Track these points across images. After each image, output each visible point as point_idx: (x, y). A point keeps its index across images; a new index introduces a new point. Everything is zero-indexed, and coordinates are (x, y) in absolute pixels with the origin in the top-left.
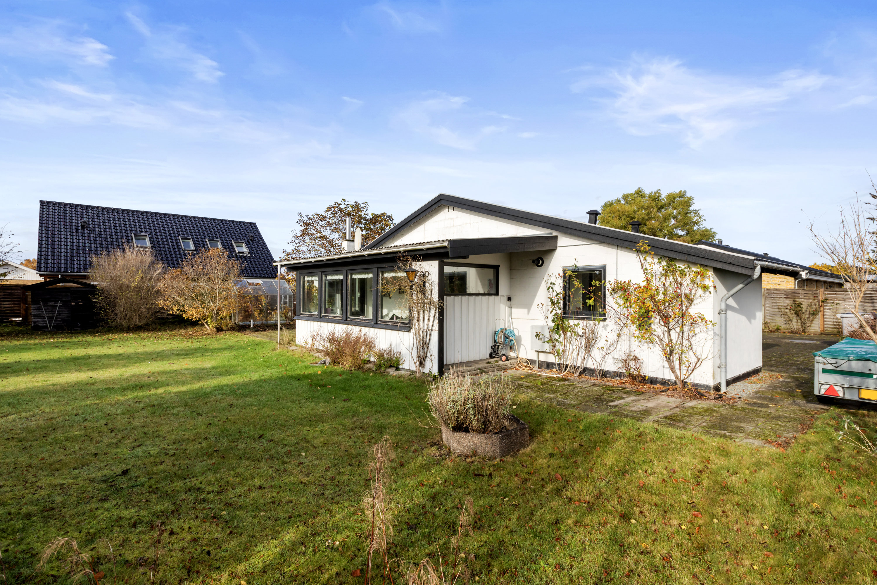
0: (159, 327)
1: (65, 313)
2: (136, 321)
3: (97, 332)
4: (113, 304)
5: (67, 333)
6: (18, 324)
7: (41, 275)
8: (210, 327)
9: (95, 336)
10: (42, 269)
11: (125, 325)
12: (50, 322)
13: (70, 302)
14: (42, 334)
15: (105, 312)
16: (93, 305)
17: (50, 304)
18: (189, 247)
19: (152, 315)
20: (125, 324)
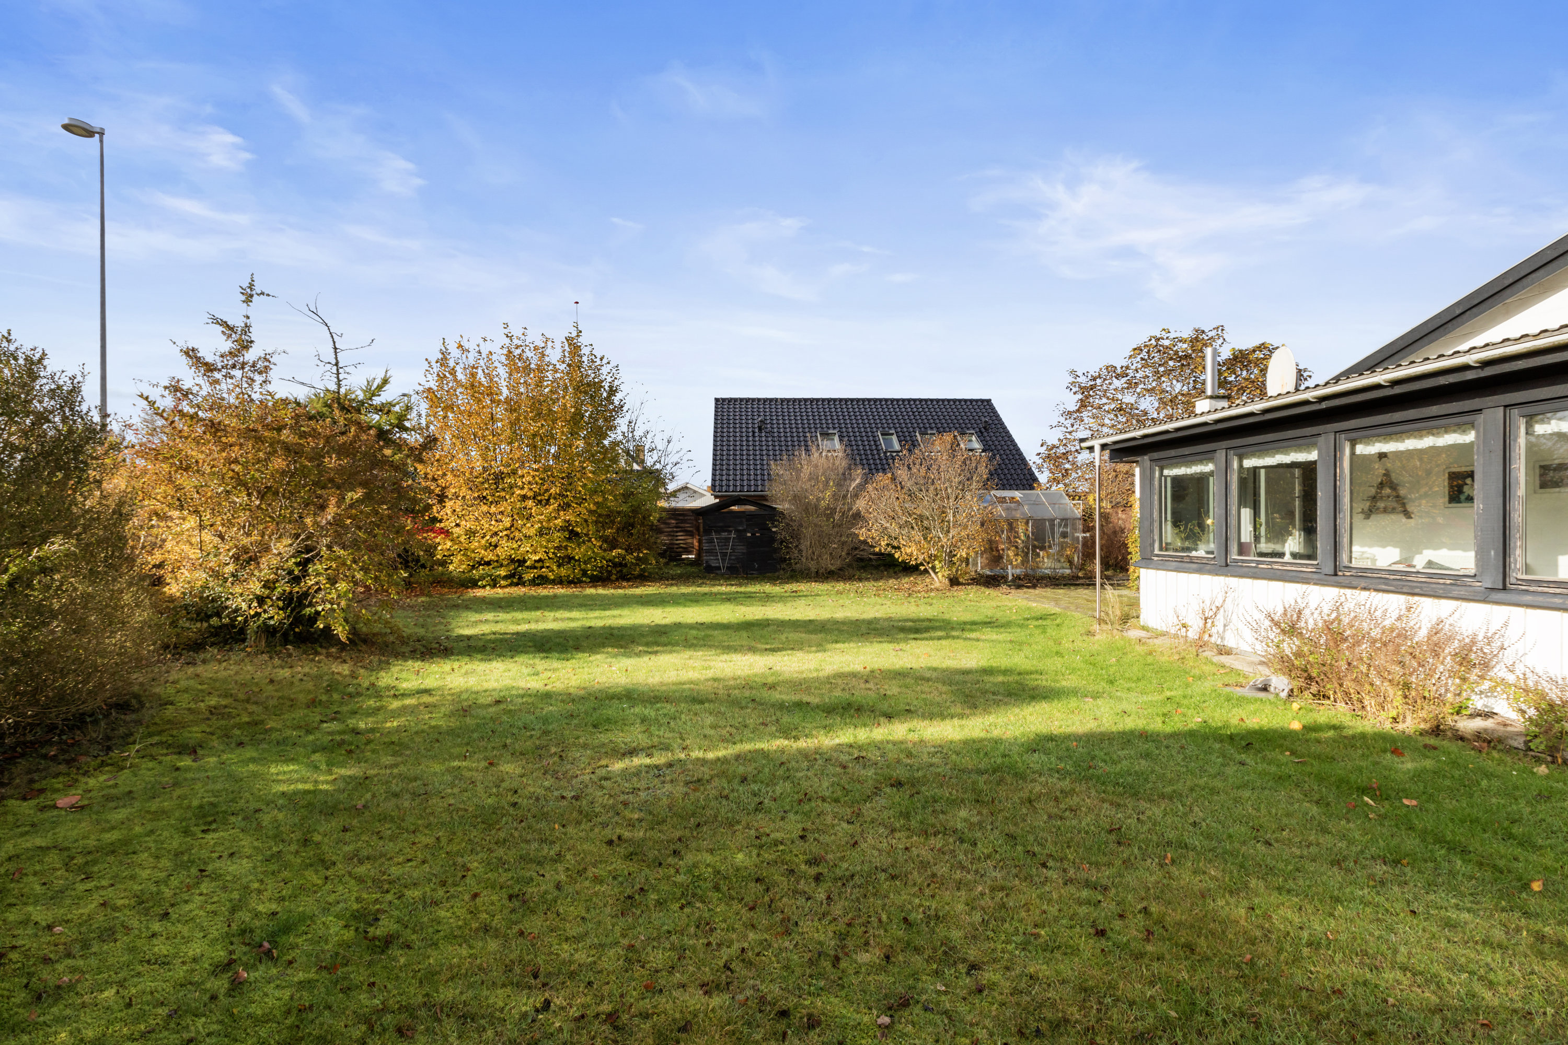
0: (858, 573)
1: (741, 549)
2: (829, 563)
3: (778, 578)
4: (796, 536)
5: (743, 578)
6: (692, 563)
7: (716, 497)
8: (939, 579)
9: (775, 585)
10: (717, 488)
11: (813, 570)
12: (723, 560)
13: (745, 531)
14: (714, 579)
15: (787, 547)
16: (772, 539)
17: (724, 535)
18: (892, 446)
19: (848, 554)
20: (813, 565)
